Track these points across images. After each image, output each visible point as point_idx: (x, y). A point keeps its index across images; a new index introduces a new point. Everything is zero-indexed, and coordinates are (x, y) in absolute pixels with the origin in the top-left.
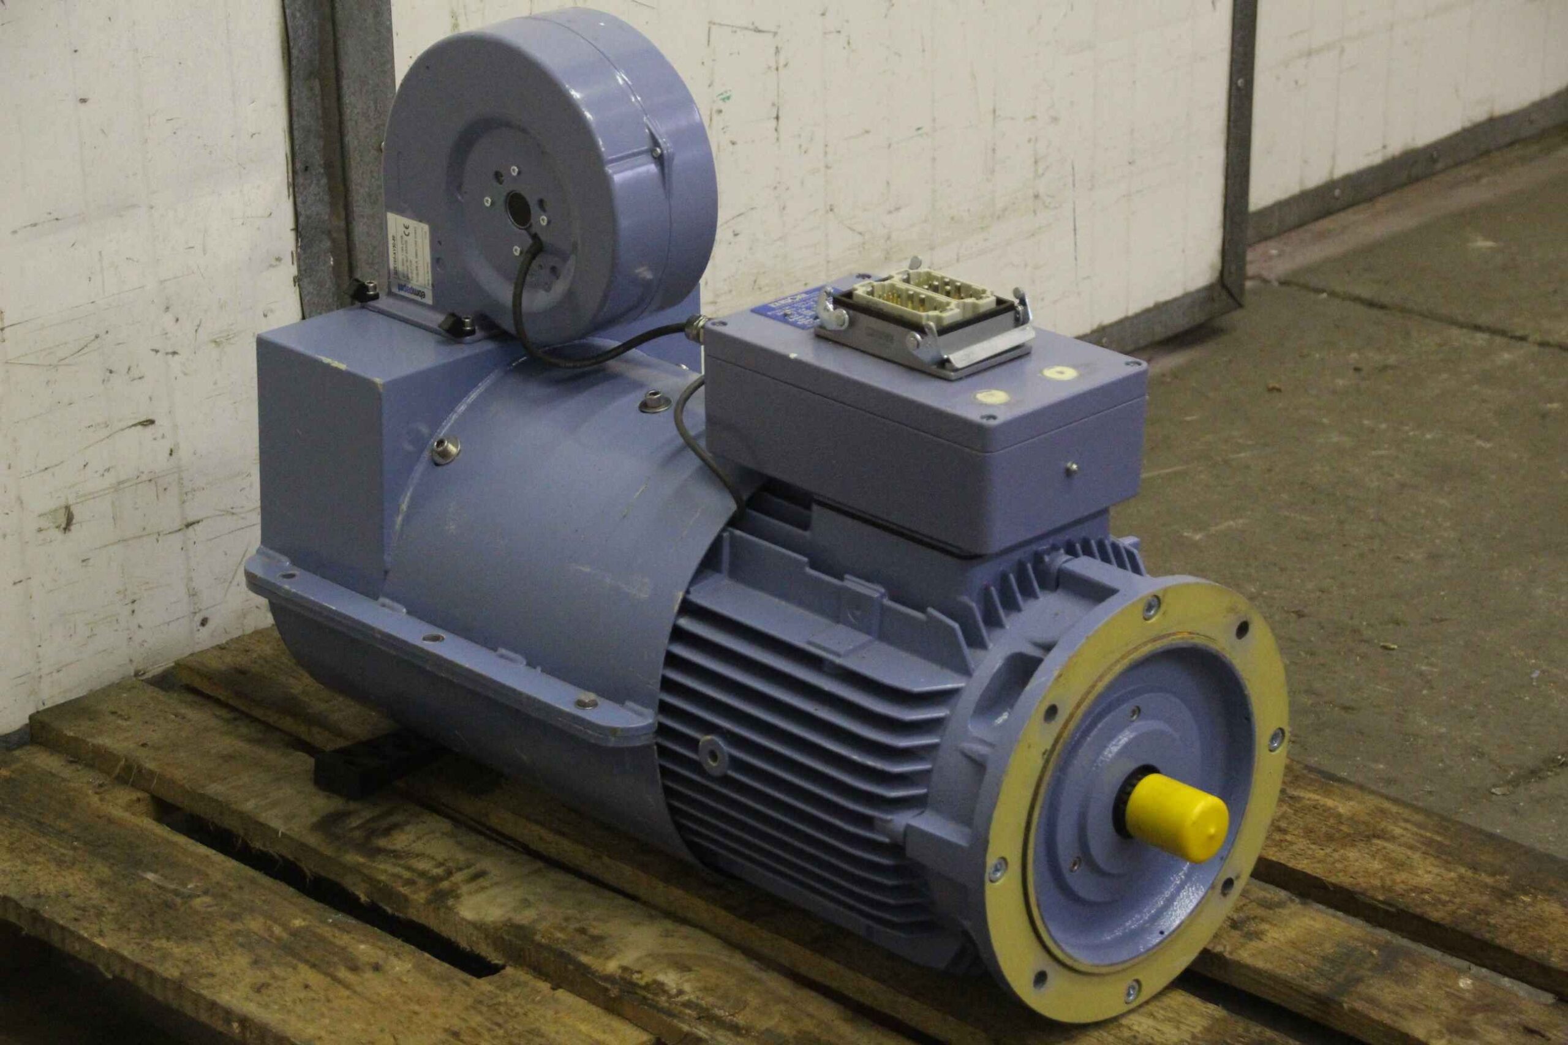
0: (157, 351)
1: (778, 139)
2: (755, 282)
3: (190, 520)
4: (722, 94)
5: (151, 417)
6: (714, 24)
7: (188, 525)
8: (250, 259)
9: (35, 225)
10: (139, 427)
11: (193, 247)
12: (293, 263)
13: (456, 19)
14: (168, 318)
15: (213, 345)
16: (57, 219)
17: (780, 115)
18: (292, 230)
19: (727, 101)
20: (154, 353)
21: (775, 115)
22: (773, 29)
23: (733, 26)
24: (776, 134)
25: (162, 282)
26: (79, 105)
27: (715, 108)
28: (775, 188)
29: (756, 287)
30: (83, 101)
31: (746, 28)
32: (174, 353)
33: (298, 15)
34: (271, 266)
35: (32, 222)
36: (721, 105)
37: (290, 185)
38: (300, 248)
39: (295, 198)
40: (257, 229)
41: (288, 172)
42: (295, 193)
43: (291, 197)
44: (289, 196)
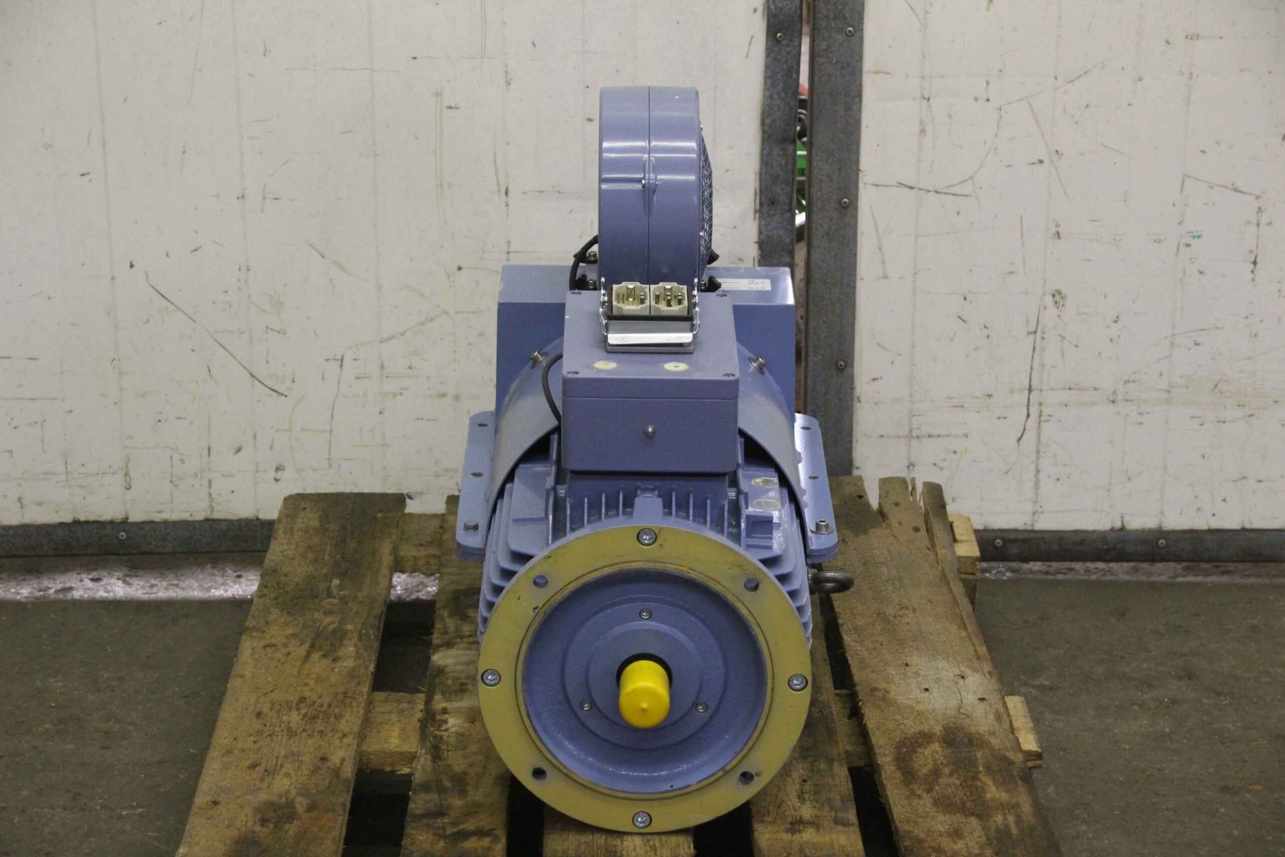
1: (1253, 280)
2: (1216, 386)
4: (1192, 232)
6: (1188, 177)
9: (541, 192)
13: (924, 126)
16: (559, 192)
17: (1258, 260)
18: (755, 242)
19: (1196, 239)
21: (1253, 260)
22: (1258, 193)
23: (1209, 183)
24: (1252, 275)
26: (586, 121)
27: (1184, 241)
28: (1247, 317)
29: (1216, 390)
30: (590, 120)
31: (1226, 187)
33: (776, 97)
34: (734, 262)
35: (540, 189)
36: (1191, 241)
37: (756, 211)
38: (761, 256)
39: (760, 221)
40: (722, 235)
41: (755, 202)
42: (760, 218)
43: (757, 221)
44: (755, 219)
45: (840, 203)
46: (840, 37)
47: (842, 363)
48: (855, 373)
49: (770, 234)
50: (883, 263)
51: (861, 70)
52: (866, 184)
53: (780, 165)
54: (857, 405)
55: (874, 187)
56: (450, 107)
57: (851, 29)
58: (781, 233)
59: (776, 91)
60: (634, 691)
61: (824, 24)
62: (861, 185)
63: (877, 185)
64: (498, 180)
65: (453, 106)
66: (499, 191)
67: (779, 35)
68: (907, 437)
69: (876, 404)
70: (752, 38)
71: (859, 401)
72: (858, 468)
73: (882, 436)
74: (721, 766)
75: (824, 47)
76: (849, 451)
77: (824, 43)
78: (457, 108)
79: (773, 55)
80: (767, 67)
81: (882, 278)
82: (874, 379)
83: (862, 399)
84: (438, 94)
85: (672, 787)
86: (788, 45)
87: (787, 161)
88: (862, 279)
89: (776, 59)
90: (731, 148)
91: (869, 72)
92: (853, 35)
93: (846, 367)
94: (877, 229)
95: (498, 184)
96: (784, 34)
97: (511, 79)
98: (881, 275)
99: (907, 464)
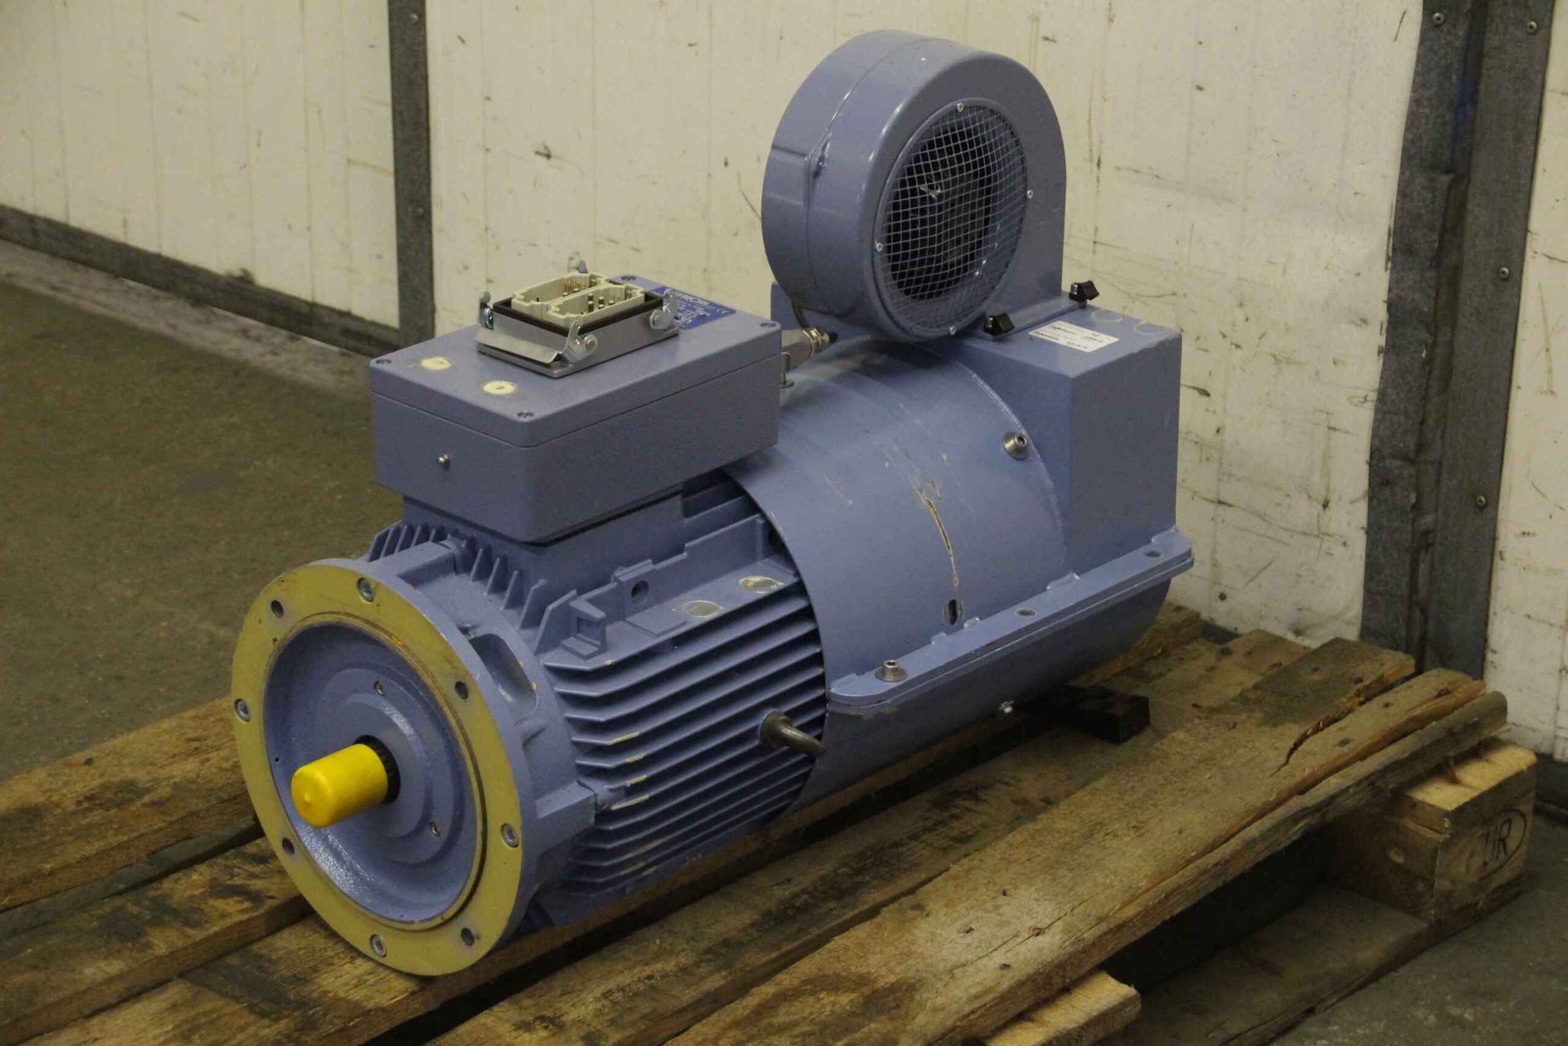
0: (1224, 336)
3: (1223, 499)
5: (1209, 391)
7: (1221, 503)
8: (1326, 303)
9: (1137, 172)
10: (1195, 392)
11: (1274, 264)
12: (1381, 334)
14: (1239, 314)
15: (1273, 359)
16: (1158, 177)
18: (1384, 301)
20: (1221, 336)
25: (1239, 279)
26: (1195, 89)
30: (1200, 88)
32: (1238, 346)
34: (1353, 322)
35: (1136, 168)
37: (1388, 259)
38: (1389, 322)
39: (1392, 274)
40: (1341, 280)
41: (1388, 245)
42: (1392, 268)
43: (1389, 272)
44: (1386, 269)
45: (1497, 271)
46: (1519, 34)
47: (1483, 499)
48: (1500, 517)
49: (1402, 294)
50: (1550, 371)
51: (1543, 86)
52: (1536, 253)
53: (1424, 200)
54: (1498, 563)
55: (1547, 260)
56: (1047, 39)
57: (1533, 23)
58: (1417, 296)
59: (1426, 95)
60: (301, 774)
61: (1499, 11)
62: (1529, 254)
63: (1550, 258)
64: (1091, 146)
65: (1050, 38)
66: (1091, 161)
67: (1437, 15)
68: (1561, 627)
69: (1525, 569)
70: (1404, 13)
71: (1502, 559)
72: (1495, 652)
73: (1529, 617)
74: (438, 912)
75: (1496, 43)
76: (1484, 622)
77: (1497, 37)
78: (1054, 41)
79: (1428, 44)
80: (1420, 58)
81: (1546, 393)
82: (1524, 533)
83: (1507, 555)
84: (1035, 19)
85: (402, 916)
86: (1449, 33)
87: (1434, 197)
88: (1519, 388)
89: (1431, 50)
90: (1363, 164)
91: (1554, 91)
92: (1534, 34)
93: (1486, 505)
94: (1545, 320)
95: (1091, 151)
96: (1446, 17)
97: (1114, 15)
98: (1546, 388)
99: (1559, 667)
